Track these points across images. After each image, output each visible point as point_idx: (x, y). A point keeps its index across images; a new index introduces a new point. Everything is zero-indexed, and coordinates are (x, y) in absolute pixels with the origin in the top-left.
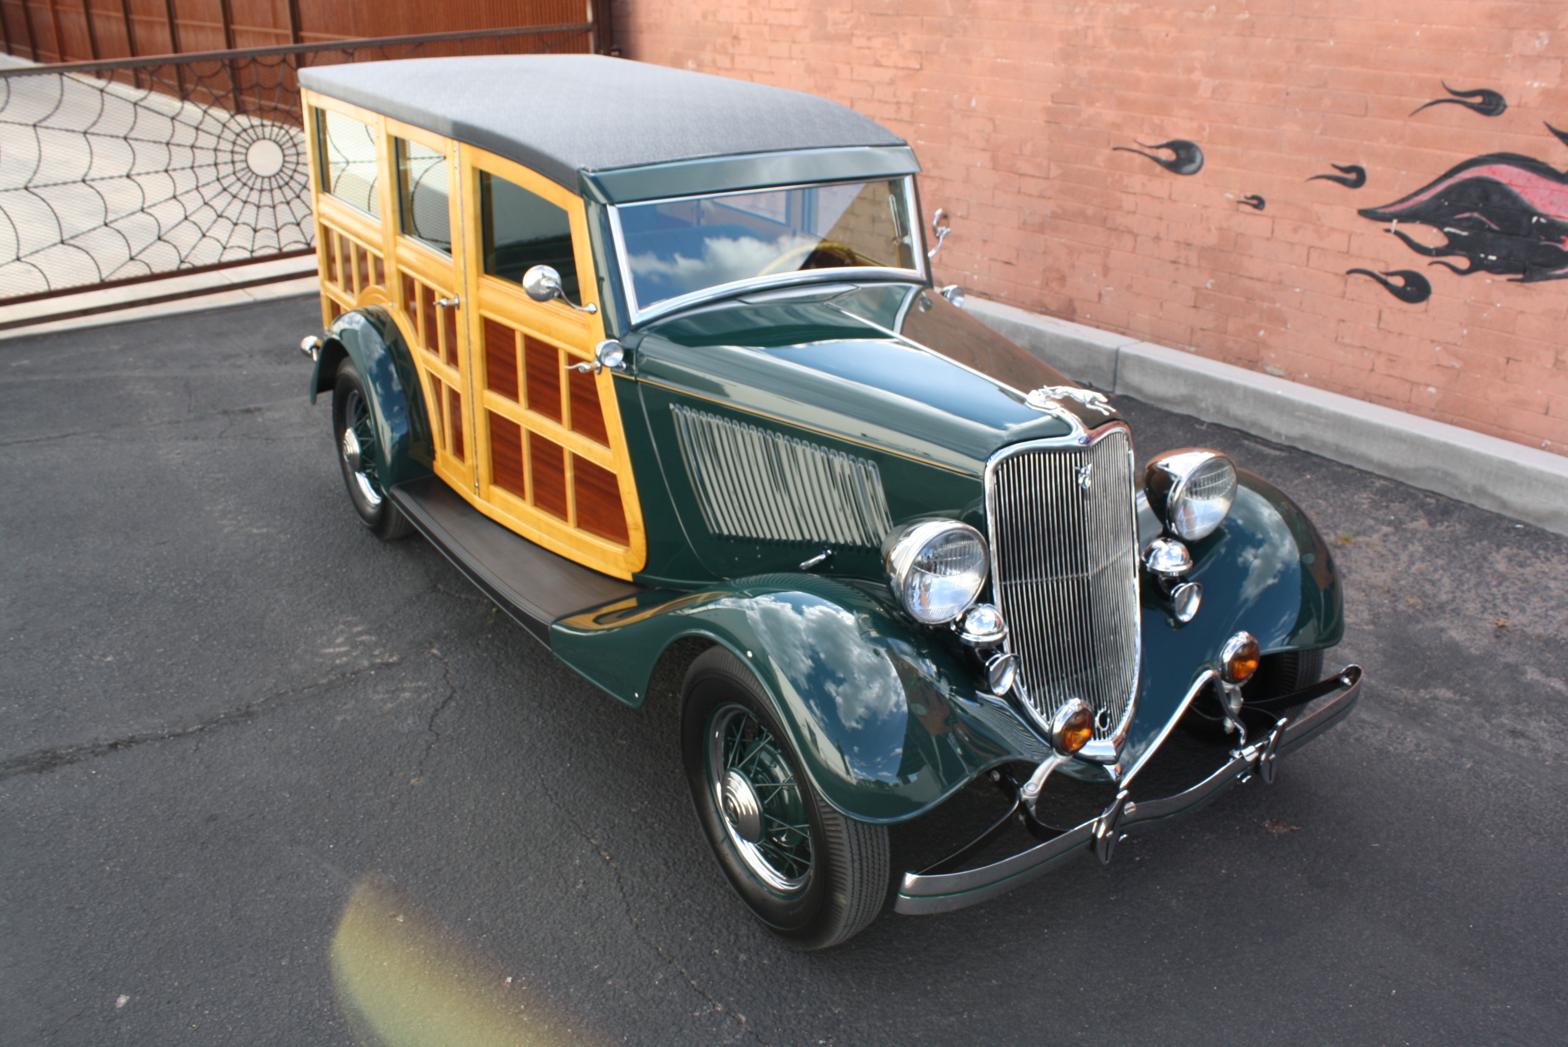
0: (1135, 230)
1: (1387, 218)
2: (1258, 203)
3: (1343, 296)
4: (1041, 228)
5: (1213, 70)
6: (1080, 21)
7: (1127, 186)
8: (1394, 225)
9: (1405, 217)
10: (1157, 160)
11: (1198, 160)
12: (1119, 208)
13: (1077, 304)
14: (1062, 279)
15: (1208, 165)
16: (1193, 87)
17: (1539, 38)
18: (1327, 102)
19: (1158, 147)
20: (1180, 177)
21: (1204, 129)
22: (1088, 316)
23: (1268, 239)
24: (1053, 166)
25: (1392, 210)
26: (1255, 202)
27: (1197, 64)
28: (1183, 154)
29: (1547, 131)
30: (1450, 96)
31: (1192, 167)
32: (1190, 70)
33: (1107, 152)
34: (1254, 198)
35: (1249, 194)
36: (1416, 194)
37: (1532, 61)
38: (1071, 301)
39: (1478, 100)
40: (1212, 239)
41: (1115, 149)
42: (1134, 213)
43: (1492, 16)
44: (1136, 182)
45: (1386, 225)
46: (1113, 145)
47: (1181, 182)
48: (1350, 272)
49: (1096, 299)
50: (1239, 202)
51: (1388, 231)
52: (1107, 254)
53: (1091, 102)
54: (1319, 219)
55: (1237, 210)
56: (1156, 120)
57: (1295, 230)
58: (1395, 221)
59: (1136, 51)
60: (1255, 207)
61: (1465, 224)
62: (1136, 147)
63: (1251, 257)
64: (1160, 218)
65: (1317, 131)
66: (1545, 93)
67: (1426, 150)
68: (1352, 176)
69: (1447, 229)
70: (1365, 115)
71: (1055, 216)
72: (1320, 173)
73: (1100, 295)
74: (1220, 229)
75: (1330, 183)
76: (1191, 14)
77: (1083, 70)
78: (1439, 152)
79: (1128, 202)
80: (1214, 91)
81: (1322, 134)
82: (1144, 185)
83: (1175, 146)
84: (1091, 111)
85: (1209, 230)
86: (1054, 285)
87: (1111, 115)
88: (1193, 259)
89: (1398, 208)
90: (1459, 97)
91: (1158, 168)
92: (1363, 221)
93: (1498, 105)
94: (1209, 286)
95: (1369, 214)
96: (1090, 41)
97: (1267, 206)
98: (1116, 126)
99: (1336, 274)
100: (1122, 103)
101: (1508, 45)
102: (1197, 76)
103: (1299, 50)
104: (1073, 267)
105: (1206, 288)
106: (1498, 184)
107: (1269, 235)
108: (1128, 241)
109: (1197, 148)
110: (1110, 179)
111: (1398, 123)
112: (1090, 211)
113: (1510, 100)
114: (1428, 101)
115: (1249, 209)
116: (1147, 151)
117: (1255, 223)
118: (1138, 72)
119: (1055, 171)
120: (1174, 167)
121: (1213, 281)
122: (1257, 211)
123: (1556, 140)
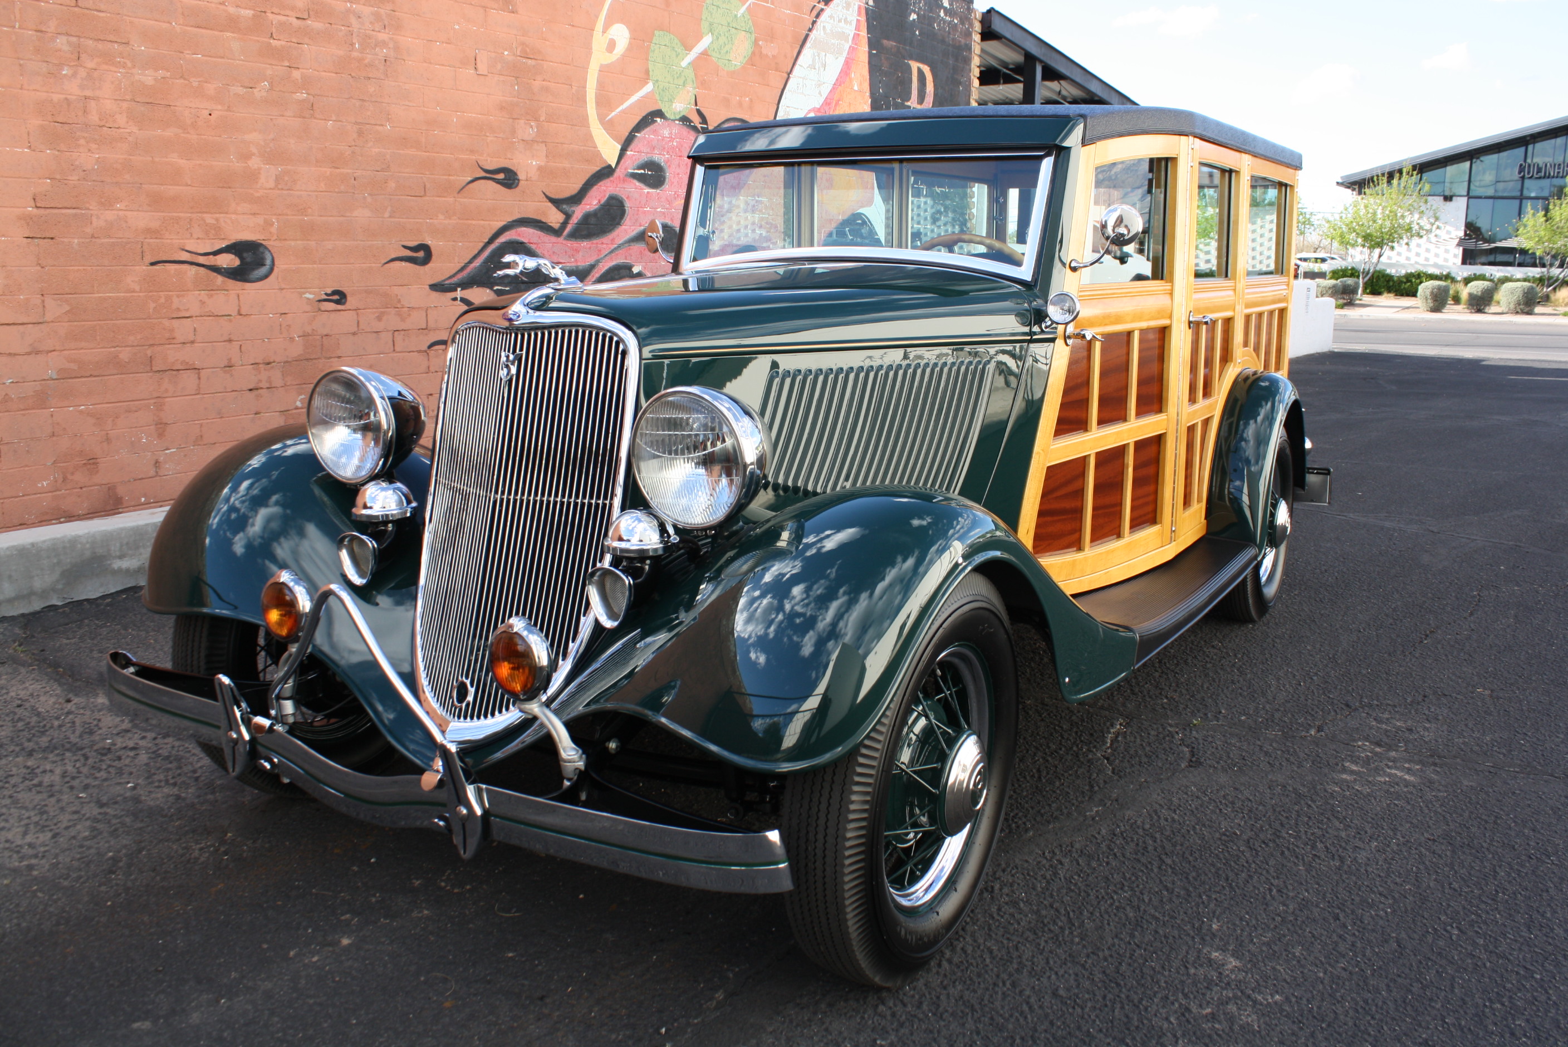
0: (198, 364)
1: (452, 289)
2: (339, 297)
3: (428, 371)
4: (41, 400)
5: (272, 157)
6: (73, 89)
7: (178, 310)
8: (459, 293)
9: (465, 285)
10: (215, 269)
11: (268, 262)
12: (171, 340)
13: (121, 491)
14: (92, 463)
15: (280, 265)
16: (252, 176)
17: (532, 127)
18: (392, 185)
19: (216, 253)
20: (248, 285)
21: (272, 224)
22: (143, 499)
23: (354, 334)
24: (49, 302)
25: (455, 280)
26: (336, 297)
27: (254, 150)
28: (249, 257)
29: (545, 199)
30: (484, 174)
31: (263, 270)
32: (247, 157)
33: (143, 269)
34: (335, 292)
35: (329, 291)
36: (470, 262)
37: (529, 143)
38: (111, 489)
39: (501, 176)
40: (296, 350)
41: (153, 264)
42: (192, 342)
43: (502, 108)
44: (191, 301)
45: (452, 295)
46: (149, 258)
47: (250, 292)
48: (430, 346)
49: (152, 473)
50: (320, 301)
51: (455, 299)
52: (160, 407)
53: (107, 203)
54: (399, 301)
55: (320, 310)
56: (209, 219)
57: (379, 318)
58: (459, 289)
59: (169, 133)
60: (338, 302)
61: (506, 281)
62: (185, 256)
63: (339, 357)
64: (230, 341)
65: (387, 215)
66: (540, 169)
67: (474, 222)
68: (421, 254)
69: (496, 288)
70: (425, 195)
71: (65, 375)
72: (393, 256)
73: (157, 463)
74: (304, 335)
75: (403, 264)
76: (241, 90)
77: (87, 158)
78: (482, 222)
79: (183, 330)
80: (278, 179)
81: (390, 217)
82: (203, 303)
83: (236, 248)
84: (110, 215)
85: (292, 339)
86: (79, 477)
87: (142, 219)
88: (276, 377)
89: (460, 276)
90: (490, 175)
91: (220, 279)
92: (435, 295)
93: (514, 180)
94: (299, 404)
95: (438, 287)
96: (94, 118)
97: (349, 298)
98: (149, 231)
99: (419, 352)
100: (157, 201)
101: (513, 132)
102: (255, 163)
103: (360, 133)
104: (108, 440)
105: (297, 408)
106: (522, 243)
107: (354, 329)
108: (189, 380)
109: (266, 248)
110: (152, 305)
111: (451, 200)
112: (125, 355)
113: (521, 176)
114: (470, 179)
115: (332, 306)
116: (202, 260)
117: (341, 320)
118: (174, 158)
119: (54, 309)
120: (239, 274)
121: (303, 397)
122: (339, 307)
123: (550, 204)
